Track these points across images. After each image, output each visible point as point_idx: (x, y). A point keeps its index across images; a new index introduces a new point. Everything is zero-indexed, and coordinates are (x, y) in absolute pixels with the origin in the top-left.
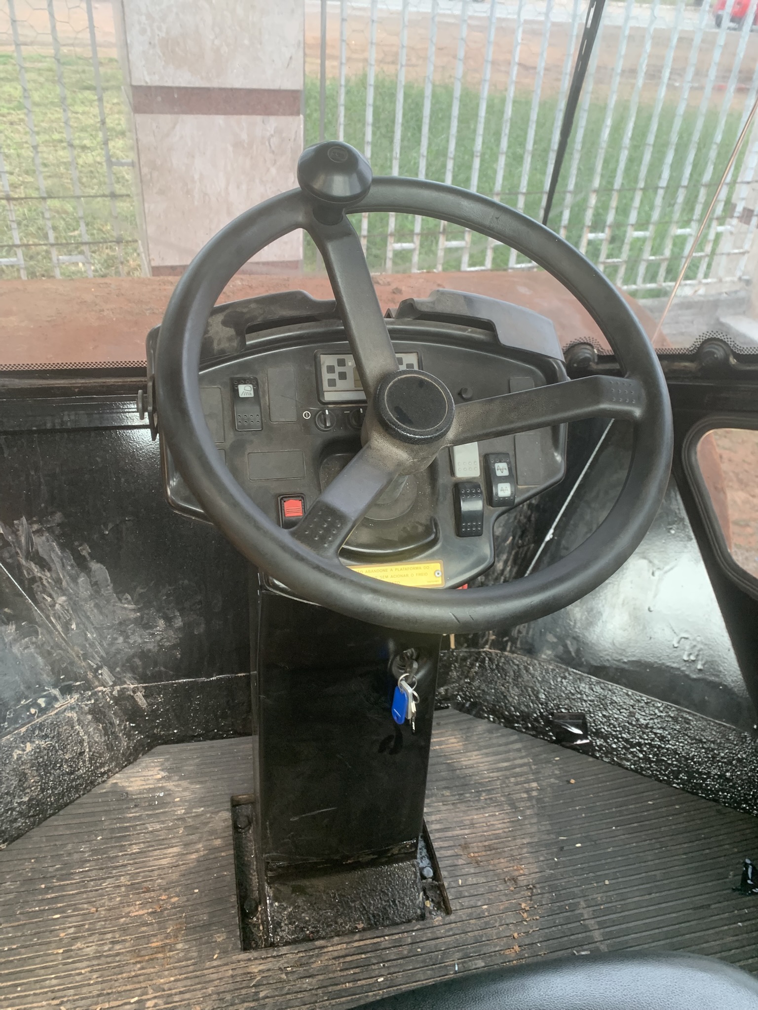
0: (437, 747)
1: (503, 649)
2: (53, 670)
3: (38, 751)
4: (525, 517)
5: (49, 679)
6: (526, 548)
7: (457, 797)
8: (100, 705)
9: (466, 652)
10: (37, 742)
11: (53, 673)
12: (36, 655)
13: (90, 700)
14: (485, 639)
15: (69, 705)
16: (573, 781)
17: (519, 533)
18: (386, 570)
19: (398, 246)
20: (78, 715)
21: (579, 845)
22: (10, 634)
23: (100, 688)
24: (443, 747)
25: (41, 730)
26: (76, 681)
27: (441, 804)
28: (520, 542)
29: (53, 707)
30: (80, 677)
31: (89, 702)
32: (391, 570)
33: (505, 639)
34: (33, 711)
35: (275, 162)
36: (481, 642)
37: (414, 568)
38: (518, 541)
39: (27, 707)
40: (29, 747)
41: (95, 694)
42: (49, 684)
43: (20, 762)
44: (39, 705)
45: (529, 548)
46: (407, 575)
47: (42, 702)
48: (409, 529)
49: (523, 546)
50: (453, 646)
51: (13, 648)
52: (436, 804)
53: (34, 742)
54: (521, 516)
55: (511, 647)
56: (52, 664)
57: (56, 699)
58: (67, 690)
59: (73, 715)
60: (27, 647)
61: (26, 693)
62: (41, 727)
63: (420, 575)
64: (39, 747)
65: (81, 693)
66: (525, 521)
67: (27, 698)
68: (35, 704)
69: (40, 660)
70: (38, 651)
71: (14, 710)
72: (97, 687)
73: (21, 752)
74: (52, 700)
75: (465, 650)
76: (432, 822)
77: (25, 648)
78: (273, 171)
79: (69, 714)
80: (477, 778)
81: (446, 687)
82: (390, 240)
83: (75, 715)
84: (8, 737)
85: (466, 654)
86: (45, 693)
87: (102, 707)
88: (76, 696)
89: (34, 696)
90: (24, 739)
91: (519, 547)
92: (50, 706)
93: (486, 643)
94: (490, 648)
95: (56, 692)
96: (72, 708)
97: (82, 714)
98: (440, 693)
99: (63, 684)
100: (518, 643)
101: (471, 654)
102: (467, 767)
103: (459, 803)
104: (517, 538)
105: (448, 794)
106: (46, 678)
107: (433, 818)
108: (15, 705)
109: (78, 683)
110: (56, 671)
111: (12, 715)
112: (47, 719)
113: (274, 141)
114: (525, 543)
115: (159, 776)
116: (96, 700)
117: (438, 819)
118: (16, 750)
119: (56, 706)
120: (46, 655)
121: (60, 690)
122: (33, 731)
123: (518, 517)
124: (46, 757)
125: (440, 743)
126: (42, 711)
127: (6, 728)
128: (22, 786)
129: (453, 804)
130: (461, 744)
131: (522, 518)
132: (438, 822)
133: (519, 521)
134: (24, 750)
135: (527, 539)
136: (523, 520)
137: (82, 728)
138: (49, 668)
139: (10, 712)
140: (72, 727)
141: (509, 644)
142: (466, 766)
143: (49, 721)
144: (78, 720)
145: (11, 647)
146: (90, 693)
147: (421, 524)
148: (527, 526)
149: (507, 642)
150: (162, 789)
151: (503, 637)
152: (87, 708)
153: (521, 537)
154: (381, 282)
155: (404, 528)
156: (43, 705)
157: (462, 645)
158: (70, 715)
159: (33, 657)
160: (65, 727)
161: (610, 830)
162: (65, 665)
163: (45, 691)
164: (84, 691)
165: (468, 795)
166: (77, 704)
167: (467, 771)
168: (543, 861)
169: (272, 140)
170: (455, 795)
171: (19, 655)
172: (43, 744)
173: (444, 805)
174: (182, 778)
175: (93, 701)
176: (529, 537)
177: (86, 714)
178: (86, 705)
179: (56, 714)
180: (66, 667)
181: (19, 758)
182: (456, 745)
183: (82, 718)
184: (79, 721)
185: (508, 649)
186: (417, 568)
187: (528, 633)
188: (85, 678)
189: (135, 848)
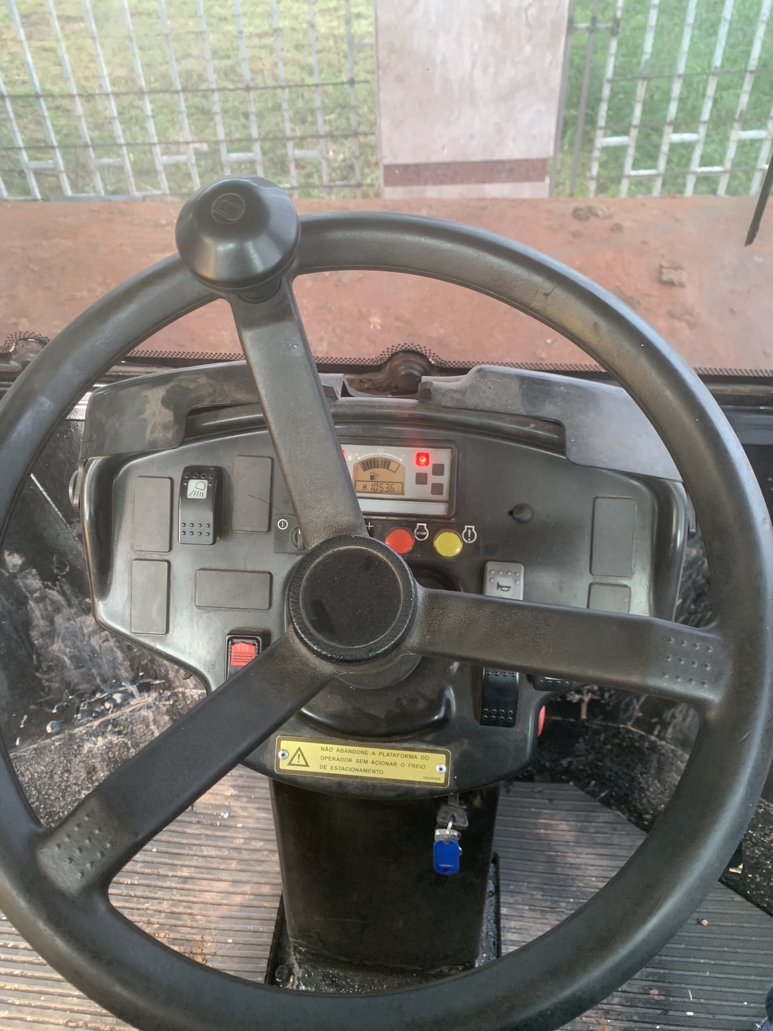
0: (542, 831)
1: (650, 732)
2: (131, 666)
3: (110, 747)
4: (704, 577)
5: (127, 675)
6: (699, 616)
7: (549, 904)
8: (179, 707)
9: (601, 725)
10: (109, 738)
11: (132, 670)
12: (115, 649)
13: (169, 700)
14: (629, 714)
15: (146, 704)
16: (705, 922)
17: (693, 595)
18: (366, 753)
19: (676, 138)
20: (154, 715)
21: (690, 1014)
22: (90, 625)
23: (180, 690)
24: (549, 832)
25: (115, 726)
26: (156, 679)
27: (527, 907)
28: (692, 607)
29: (128, 703)
30: (160, 675)
31: (167, 703)
32: (374, 753)
33: (654, 720)
34: (107, 705)
35: (530, 39)
36: (623, 716)
37: (406, 756)
38: (689, 606)
39: (102, 701)
40: (101, 741)
41: (176, 694)
42: (126, 680)
43: (90, 755)
44: (114, 701)
45: (704, 616)
46: (395, 764)
47: (118, 697)
48: (404, 702)
49: (696, 612)
50: (584, 716)
51: (92, 640)
52: (521, 907)
53: (106, 737)
54: (698, 575)
55: (660, 732)
56: (132, 660)
57: (132, 696)
58: (145, 688)
59: (149, 714)
60: (107, 640)
61: (102, 687)
62: (115, 723)
63: (413, 766)
64: (111, 743)
65: (159, 692)
66: (703, 581)
67: (102, 692)
68: (110, 699)
69: (119, 655)
70: (117, 644)
71: (88, 703)
72: (177, 687)
73: (92, 745)
74: (128, 696)
75: (600, 723)
76: (509, 930)
77: (105, 641)
78: (528, 49)
79: (144, 713)
80: (581, 884)
81: (569, 759)
82: (668, 130)
83: (151, 714)
84: (81, 728)
85: (600, 728)
86: (121, 689)
87: (181, 709)
88: (154, 695)
89: (110, 691)
90: (95, 734)
91: (691, 614)
92: (126, 703)
93: (629, 719)
94: (633, 726)
95: (133, 689)
96: (149, 707)
97: (159, 713)
98: (561, 764)
99: (141, 681)
100: (670, 730)
101: (606, 729)
102: (572, 866)
103: (550, 912)
104: (688, 602)
105: (539, 897)
106: (124, 673)
107: (513, 924)
108: (90, 698)
109: (157, 682)
110: (135, 666)
111: (86, 708)
112: (122, 715)
113: (532, 12)
114: (700, 610)
115: (228, 793)
116: (175, 701)
117: (518, 927)
118: (87, 743)
119: (132, 703)
120: (126, 650)
121: (137, 687)
122: (106, 726)
123: (694, 576)
124: (117, 753)
125: (547, 827)
126: (117, 706)
127: (79, 720)
128: (91, 778)
129: (542, 912)
130: (573, 833)
131: (700, 577)
132: (518, 931)
133: (695, 582)
134: (95, 744)
135: (703, 605)
136: (701, 580)
137: (158, 728)
138: (127, 663)
139: (85, 704)
140: (148, 726)
141: (658, 728)
142: (572, 864)
143: (123, 718)
144: (154, 720)
145: (90, 639)
146: (169, 694)
147: (424, 698)
148: (706, 589)
149: (656, 724)
150: (228, 808)
151: (652, 718)
152: (164, 709)
153: (695, 601)
154: (600, 213)
155: (398, 699)
156: (119, 701)
157: (595, 717)
158: (146, 714)
159: (112, 650)
160: (139, 726)
161: (740, 1004)
162: (145, 661)
163: (122, 686)
164: (163, 690)
165: (563, 905)
166: (154, 704)
167: (570, 872)
168: (636, 1021)
169: (529, 13)
170: (547, 900)
171: (97, 648)
172: (115, 739)
173: (530, 910)
174: (250, 800)
175: (171, 702)
176: (706, 602)
177: (163, 714)
178: (164, 705)
179: (132, 711)
180: (147, 664)
181: (90, 751)
182: (565, 833)
183: (158, 719)
184: (155, 722)
185: (656, 732)
186: (411, 757)
187: (684, 719)
188: (166, 677)
189: (185, 873)
